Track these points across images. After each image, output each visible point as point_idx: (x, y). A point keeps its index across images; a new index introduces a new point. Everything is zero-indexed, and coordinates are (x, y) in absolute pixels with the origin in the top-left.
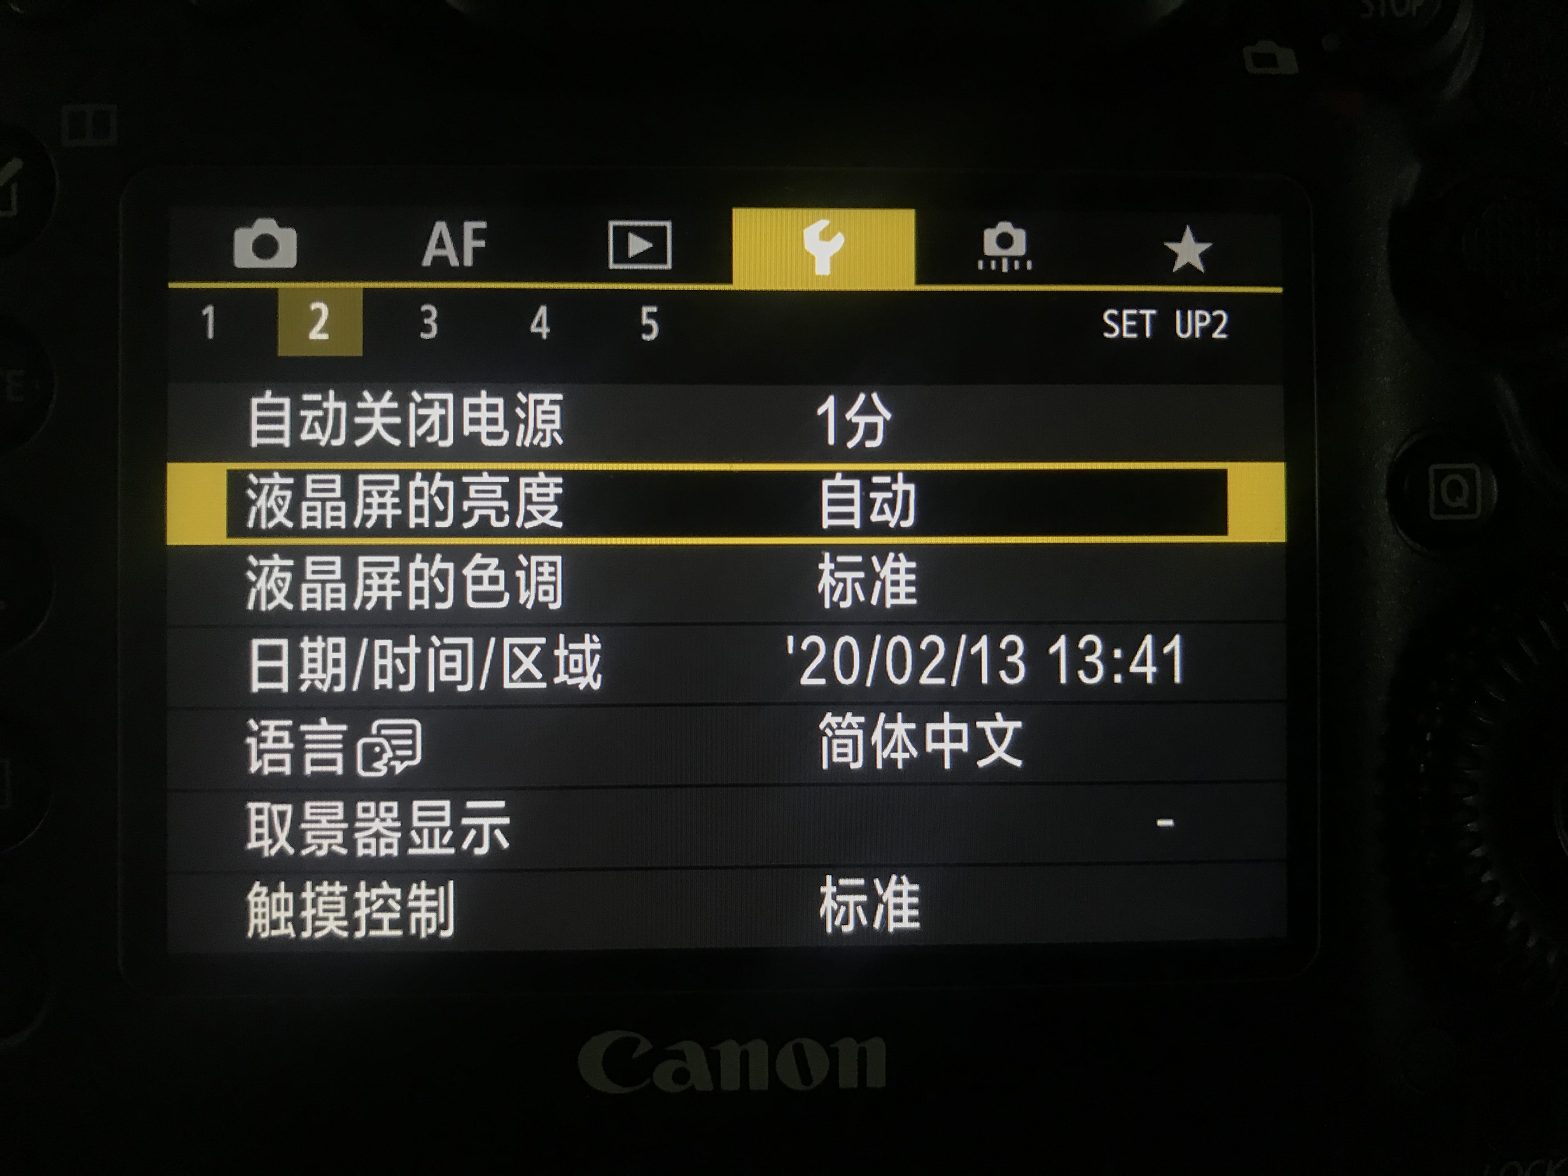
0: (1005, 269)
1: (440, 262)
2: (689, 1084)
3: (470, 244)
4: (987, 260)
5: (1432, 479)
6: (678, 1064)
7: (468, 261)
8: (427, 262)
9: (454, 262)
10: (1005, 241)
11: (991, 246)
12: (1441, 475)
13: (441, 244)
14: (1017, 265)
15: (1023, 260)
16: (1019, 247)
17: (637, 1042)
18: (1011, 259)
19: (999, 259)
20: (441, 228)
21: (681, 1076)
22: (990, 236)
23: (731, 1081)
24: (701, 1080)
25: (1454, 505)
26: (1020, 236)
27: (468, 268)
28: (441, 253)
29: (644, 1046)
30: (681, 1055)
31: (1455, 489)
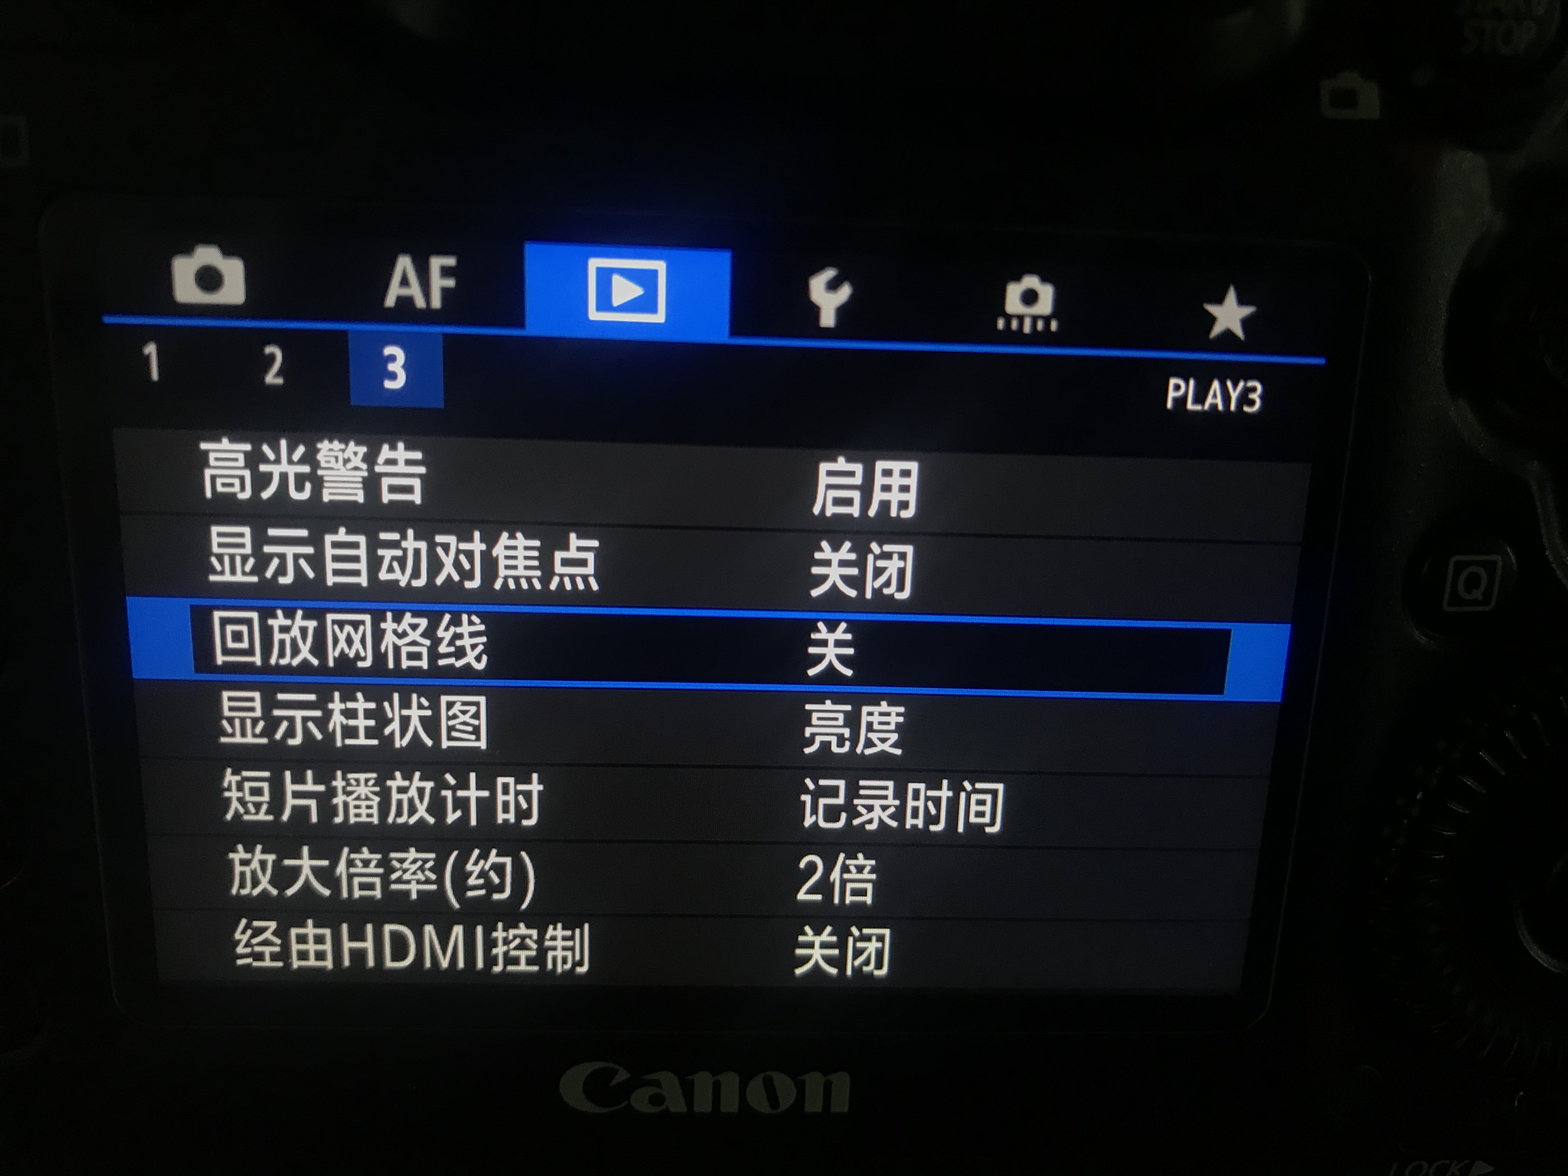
0: (1027, 329)
1: (405, 302)
2: (664, 1107)
3: (438, 283)
4: (1008, 318)
5: (1451, 568)
6: (653, 1090)
7: (436, 302)
8: (390, 301)
9: (420, 303)
10: (1030, 297)
11: (1013, 303)
12: (1460, 567)
13: (404, 282)
14: (1040, 325)
15: (1047, 320)
16: (1045, 304)
17: (614, 1073)
18: (1035, 319)
19: (1021, 318)
20: (404, 263)
21: (656, 1100)
22: (1014, 293)
23: (703, 1104)
24: (676, 1103)
25: (1468, 597)
26: (1047, 294)
27: (436, 311)
28: (405, 292)
29: (622, 1075)
30: (657, 1084)
31: (1473, 582)
